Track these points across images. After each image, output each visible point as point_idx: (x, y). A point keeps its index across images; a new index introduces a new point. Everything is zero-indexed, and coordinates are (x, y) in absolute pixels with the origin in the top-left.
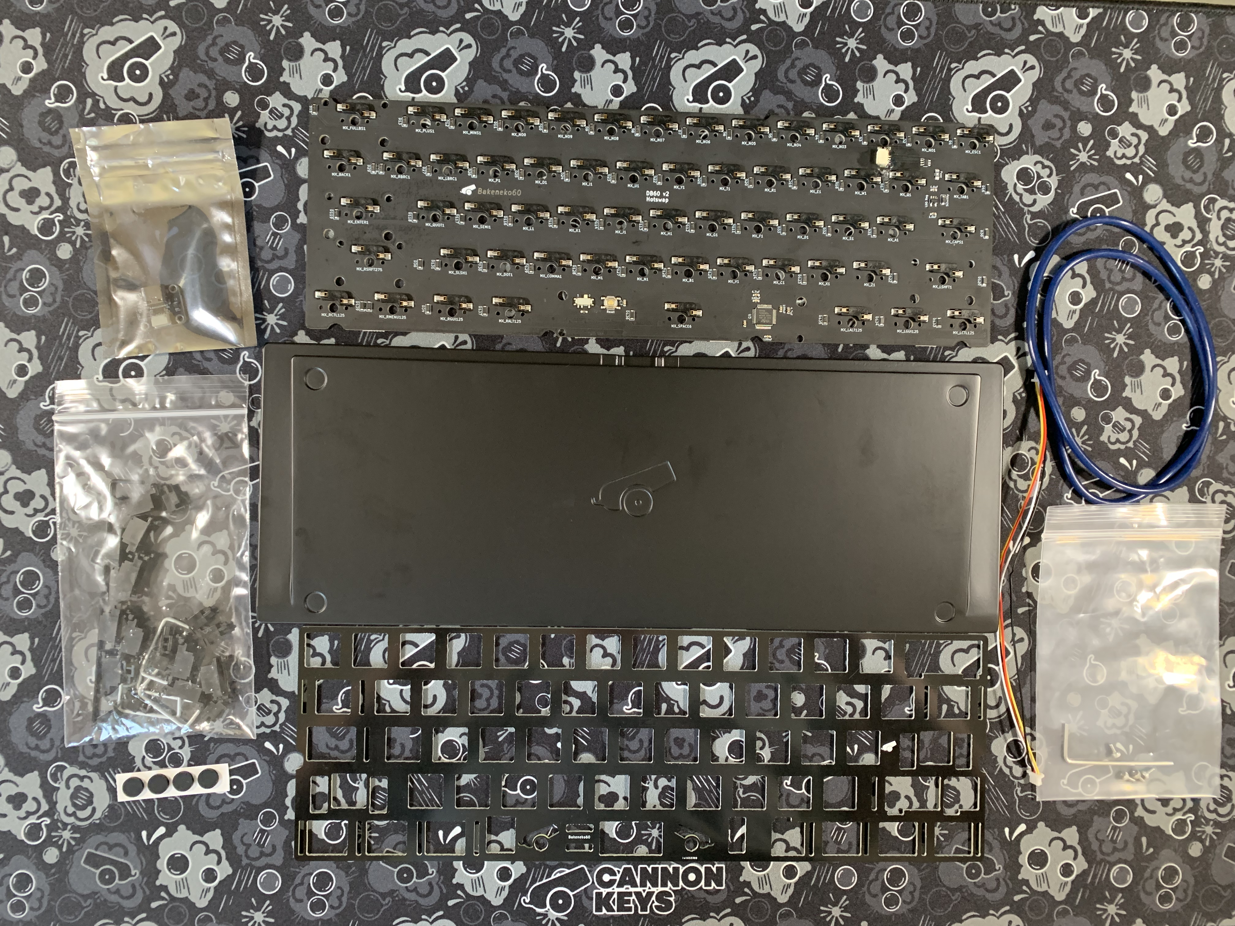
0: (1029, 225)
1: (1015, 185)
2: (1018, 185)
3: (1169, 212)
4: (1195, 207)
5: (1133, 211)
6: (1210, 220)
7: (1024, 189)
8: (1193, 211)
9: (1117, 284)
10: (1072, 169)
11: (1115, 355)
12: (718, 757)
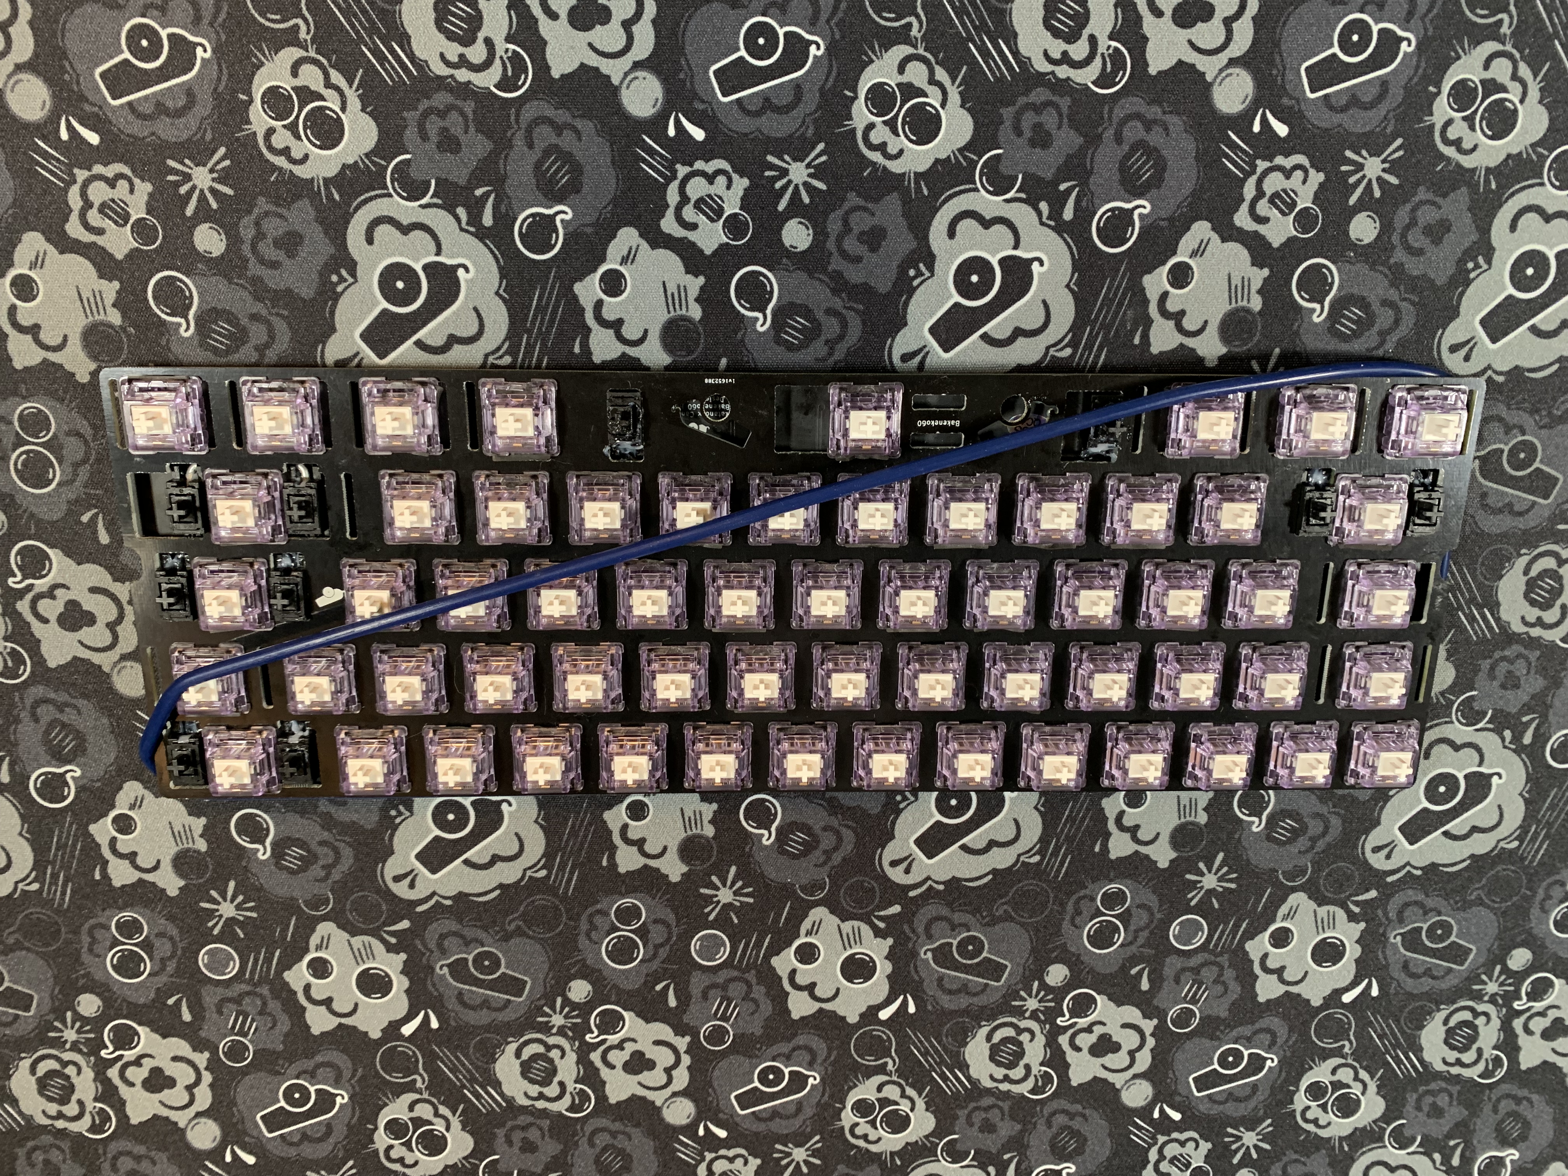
0: (416, 1072)
1: (448, 1129)
2: (443, 1130)
3: (172, 1108)
4: (127, 1118)
5: (235, 1105)
6: (96, 1099)
7: (431, 1124)
8: (129, 1110)
9: (248, 993)
10: (351, 1163)
11: (232, 884)
12: (962, 106)
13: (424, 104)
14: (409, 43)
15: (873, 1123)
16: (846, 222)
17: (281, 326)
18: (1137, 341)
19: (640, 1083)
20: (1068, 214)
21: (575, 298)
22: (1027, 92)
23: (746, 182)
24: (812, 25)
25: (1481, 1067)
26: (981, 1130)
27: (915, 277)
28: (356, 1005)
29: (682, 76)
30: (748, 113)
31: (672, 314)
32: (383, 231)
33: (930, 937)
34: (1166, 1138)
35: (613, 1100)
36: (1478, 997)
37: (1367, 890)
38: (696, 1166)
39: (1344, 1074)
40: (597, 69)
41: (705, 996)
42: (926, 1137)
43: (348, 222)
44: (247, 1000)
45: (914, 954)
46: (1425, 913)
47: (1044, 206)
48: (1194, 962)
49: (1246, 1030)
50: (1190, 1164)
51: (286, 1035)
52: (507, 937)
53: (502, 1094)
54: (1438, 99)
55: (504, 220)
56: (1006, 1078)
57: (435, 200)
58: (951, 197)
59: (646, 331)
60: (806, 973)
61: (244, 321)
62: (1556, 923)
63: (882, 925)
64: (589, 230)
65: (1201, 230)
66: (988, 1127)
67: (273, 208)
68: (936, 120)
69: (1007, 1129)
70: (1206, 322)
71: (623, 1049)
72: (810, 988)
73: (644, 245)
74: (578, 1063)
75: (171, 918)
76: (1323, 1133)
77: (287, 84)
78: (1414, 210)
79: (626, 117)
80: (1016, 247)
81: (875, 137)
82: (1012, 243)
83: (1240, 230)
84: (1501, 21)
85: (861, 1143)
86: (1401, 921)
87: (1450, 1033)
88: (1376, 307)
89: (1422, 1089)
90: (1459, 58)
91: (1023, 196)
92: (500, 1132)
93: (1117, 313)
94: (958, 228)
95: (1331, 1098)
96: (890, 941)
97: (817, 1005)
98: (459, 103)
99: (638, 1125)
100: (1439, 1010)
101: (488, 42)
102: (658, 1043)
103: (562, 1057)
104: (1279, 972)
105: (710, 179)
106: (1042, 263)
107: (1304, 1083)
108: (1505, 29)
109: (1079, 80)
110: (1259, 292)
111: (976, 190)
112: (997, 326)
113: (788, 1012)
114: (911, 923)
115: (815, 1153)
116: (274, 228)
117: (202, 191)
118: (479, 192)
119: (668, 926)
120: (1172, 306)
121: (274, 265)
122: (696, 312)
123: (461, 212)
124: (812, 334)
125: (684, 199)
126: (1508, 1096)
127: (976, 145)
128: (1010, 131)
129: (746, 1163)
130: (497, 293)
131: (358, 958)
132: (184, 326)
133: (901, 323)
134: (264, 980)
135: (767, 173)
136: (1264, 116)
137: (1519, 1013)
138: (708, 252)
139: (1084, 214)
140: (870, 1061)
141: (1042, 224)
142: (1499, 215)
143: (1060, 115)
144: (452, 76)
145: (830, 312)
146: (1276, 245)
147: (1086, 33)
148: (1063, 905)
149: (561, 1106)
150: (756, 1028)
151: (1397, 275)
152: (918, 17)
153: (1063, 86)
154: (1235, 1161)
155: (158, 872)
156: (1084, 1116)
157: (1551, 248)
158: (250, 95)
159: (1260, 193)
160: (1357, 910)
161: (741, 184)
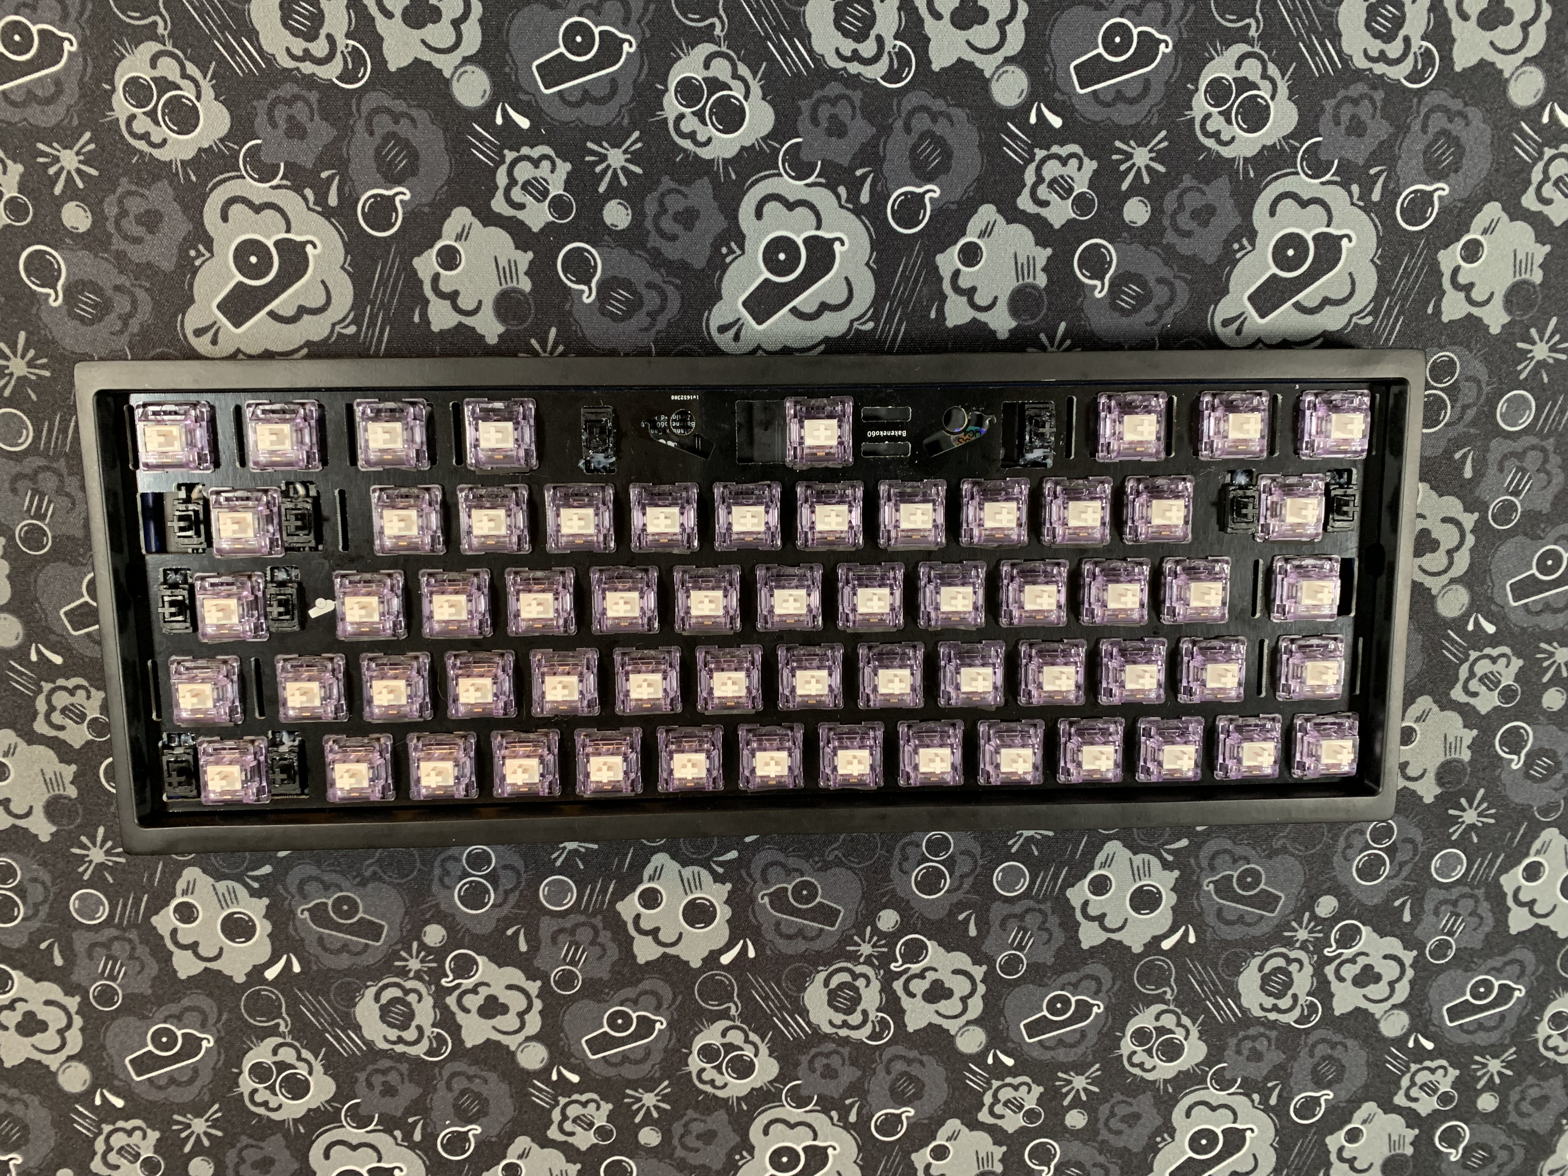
0: (280, 1016)
1: (310, 1073)
2: (305, 1073)
3: (43, 1051)
5: (105, 1049)
7: (294, 1068)
9: (117, 938)
10: (216, 1106)
11: (101, 830)
12: (764, 98)
13: (272, 95)
14: (258, 39)
15: (718, 1068)
16: (661, 204)
17: (142, 296)
18: (933, 315)
19: (494, 1028)
20: (865, 197)
21: (415, 273)
22: (822, 86)
23: (568, 166)
24: (624, 25)
25: (1296, 1013)
26: (823, 1076)
27: (727, 255)
28: (221, 949)
29: (507, 70)
30: (569, 104)
31: (504, 286)
32: (236, 210)
33: (766, 882)
34: (999, 1083)
35: (469, 1045)
36: (1289, 943)
37: (1179, 840)
38: (550, 1111)
39: (1168, 1021)
40: (429, 64)
41: (554, 939)
42: (771, 1082)
43: (204, 202)
44: (116, 945)
45: (752, 900)
46: (1235, 861)
47: (842, 190)
48: (1018, 909)
49: (1072, 977)
50: (1022, 1106)
51: (155, 979)
52: (363, 883)
53: (362, 1038)
54: (1196, 96)
55: (348, 201)
56: (845, 1024)
57: (285, 182)
58: (757, 181)
59: (480, 302)
60: (650, 918)
61: (109, 292)
62: (1358, 870)
63: (720, 870)
64: (426, 210)
65: (987, 212)
66: (830, 1073)
67: (134, 188)
68: (740, 112)
69: (848, 1074)
70: (996, 298)
71: (477, 993)
72: (654, 933)
73: (477, 223)
74: (434, 1007)
75: (44, 864)
76: (1149, 1076)
77: (146, 75)
78: (1180, 196)
79: (458, 107)
80: (818, 228)
81: (687, 126)
82: (814, 223)
83: (1023, 212)
84: (1248, 26)
85: (708, 1088)
86: (1213, 869)
87: (1266, 980)
88: (1152, 283)
89: (1241, 1034)
90: (1212, 58)
91: (823, 180)
92: (362, 1077)
93: (913, 290)
94: (765, 209)
95: (1156, 1043)
96: (729, 886)
97: (661, 950)
98: (304, 92)
99: (493, 1069)
100: (1254, 957)
101: (330, 38)
102: (510, 987)
103: (419, 1001)
104: (1100, 919)
105: (536, 163)
106: (843, 244)
107: (1131, 1028)
108: (1253, 32)
109: (869, 76)
110: (1044, 270)
111: (780, 175)
112: (805, 300)
113: (634, 957)
114: (748, 868)
115: (665, 1098)
116: (135, 206)
117: (69, 173)
118: (324, 175)
119: (518, 873)
120: (964, 283)
121: (137, 241)
122: (526, 285)
123: (308, 192)
124: (634, 306)
125: (512, 182)
126: (1323, 1040)
127: (779, 133)
128: (807, 122)
129: (598, 1108)
130: (343, 268)
131: (223, 903)
132: (53, 296)
133: (717, 296)
134: (133, 925)
135: (587, 159)
136: (1039, 110)
137: (1331, 960)
138: (536, 229)
139: (880, 197)
140: (713, 1006)
141: (841, 206)
142: (1259, 200)
143: (854, 108)
144: (298, 69)
145: (650, 285)
146: (1057, 226)
147: (873, 33)
148: (890, 851)
149: (419, 1050)
150: (603, 972)
151: (1170, 255)
152: (720, 18)
153: (855, 81)
154: (1066, 1103)
155: (30, 818)
156: (921, 1062)
157: (1308, 231)
158: (112, 84)
159: (1040, 179)
160: (1170, 858)
161: (564, 168)
